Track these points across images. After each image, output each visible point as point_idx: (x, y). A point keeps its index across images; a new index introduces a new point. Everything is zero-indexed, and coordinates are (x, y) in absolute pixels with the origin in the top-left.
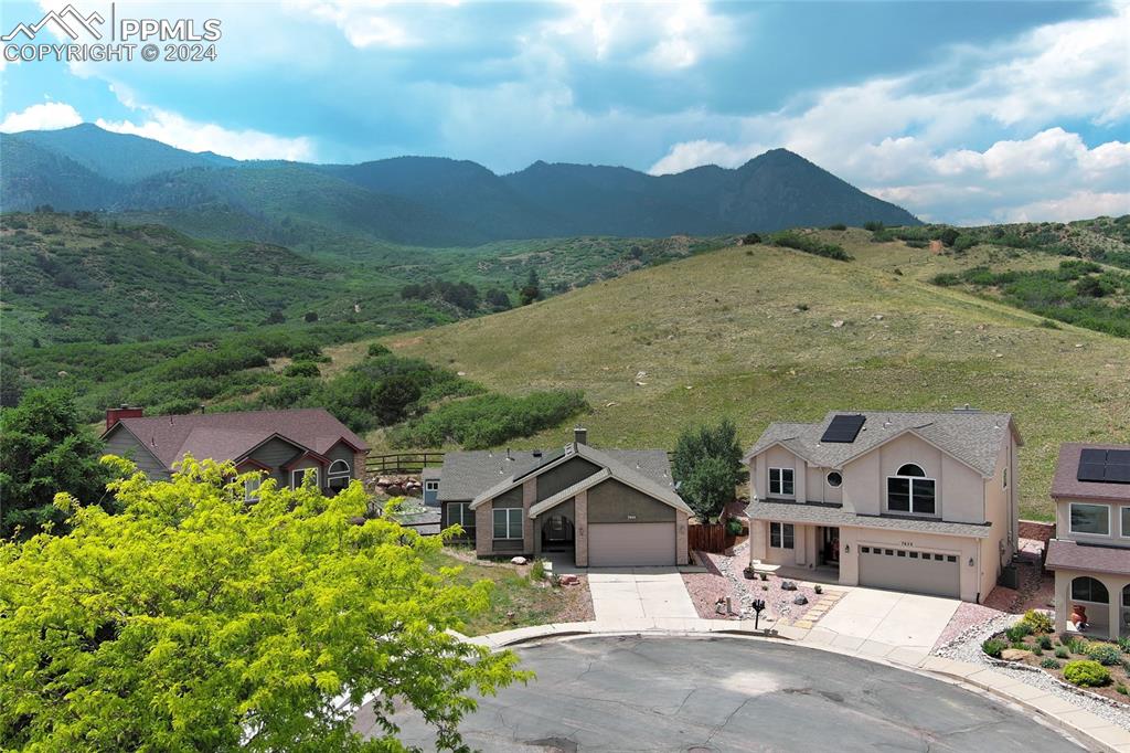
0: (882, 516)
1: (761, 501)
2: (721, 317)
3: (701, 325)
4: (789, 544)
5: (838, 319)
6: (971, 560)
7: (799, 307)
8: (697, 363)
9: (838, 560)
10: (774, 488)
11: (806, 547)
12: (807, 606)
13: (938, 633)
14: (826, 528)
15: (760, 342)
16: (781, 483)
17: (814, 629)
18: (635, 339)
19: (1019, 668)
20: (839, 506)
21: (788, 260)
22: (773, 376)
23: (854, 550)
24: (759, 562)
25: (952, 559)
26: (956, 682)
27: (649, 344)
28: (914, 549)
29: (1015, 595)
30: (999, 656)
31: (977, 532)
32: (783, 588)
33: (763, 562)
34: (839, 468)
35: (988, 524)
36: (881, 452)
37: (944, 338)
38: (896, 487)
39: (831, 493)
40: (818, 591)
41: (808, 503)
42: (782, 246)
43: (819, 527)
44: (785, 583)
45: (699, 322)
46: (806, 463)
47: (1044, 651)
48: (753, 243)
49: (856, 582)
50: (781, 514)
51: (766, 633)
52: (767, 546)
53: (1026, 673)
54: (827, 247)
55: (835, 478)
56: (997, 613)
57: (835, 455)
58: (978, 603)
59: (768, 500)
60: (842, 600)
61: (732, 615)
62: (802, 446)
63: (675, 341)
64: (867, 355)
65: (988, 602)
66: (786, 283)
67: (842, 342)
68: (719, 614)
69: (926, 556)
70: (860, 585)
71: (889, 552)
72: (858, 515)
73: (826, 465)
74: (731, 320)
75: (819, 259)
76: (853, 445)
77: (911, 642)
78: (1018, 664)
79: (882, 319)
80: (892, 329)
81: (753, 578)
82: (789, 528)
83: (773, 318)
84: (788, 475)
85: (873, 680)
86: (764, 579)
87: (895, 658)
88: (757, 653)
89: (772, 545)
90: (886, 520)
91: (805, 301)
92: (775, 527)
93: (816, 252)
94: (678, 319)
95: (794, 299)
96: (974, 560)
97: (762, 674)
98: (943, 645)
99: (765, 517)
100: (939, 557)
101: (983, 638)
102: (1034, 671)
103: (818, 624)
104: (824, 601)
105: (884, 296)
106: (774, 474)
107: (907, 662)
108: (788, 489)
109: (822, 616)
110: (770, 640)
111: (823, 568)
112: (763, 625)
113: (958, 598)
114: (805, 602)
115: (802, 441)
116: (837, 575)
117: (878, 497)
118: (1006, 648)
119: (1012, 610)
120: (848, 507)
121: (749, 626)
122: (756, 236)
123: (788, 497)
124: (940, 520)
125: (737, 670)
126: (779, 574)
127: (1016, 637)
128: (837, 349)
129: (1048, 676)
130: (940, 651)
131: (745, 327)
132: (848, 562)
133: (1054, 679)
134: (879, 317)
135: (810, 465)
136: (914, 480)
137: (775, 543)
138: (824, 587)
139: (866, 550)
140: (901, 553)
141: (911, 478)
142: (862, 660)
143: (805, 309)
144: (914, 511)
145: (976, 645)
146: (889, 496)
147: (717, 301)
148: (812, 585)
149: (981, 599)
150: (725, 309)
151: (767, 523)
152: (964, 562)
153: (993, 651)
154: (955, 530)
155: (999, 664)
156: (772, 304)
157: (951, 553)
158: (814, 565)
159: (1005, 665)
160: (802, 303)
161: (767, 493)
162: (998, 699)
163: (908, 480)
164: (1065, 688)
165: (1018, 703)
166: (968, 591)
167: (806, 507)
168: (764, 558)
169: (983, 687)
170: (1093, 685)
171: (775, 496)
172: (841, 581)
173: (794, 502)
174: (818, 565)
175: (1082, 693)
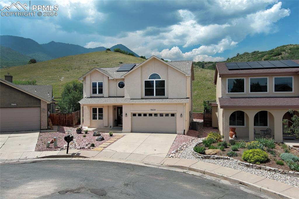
0: (142, 99)
1: (88, 98)
2: (95, 65)
3: (88, 67)
4: (101, 118)
6: (181, 114)
7: (120, 62)
10: (94, 92)
11: (108, 117)
12: (104, 141)
13: (169, 147)
16: (97, 89)
17: (103, 150)
18: (64, 70)
19: (217, 158)
20: (124, 97)
21: (118, 54)
23: (129, 115)
24: (86, 127)
25: (173, 115)
26: (185, 171)
27: (69, 71)
28: (155, 112)
29: (197, 132)
30: (204, 153)
31: (184, 101)
32: (94, 135)
33: (89, 127)
35: (189, 98)
36: (141, 68)
38: (148, 84)
39: (120, 91)
40: (111, 136)
41: (109, 97)
44: (95, 133)
46: (108, 77)
47: (225, 149)
49: (130, 130)
50: (97, 102)
51: (73, 156)
52: (91, 120)
53: (222, 161)
55: (121, 85)
56: (193, 138)
58: (184, 134)
59: (91, 97)
60: (122, 138)
61: (56, 148)
63: (78, 71)
65: (188, 134)
66: (117, 58)
68: (49, 148)
69: (161, 115)
70: (132, 132)
71: (145, 115)
72: (131, 99)
77: (156, 152)
78: (216, 156)
81: (81, 133)
82: (101, 109)
84: (101, 85)
86: (86, 133)
87: (147, 161)
88: (59, 167)
89: (93, 119)
90: (144, 100)
91: (121, 61)
92: (94, 110)
94: (80, 65)
96: (183, 115)
98: (173, 152)
99: (88, 103)
100: (167, 115)
101: (194, 146)
102: (225, 159)
103: (106, 148)
104: (113, 139)
106: (94, 85)
107: (154, 163)
108: (101, 91)
109: (109, 145)
111: (115, 127)
112: (71, 152)
113: (176, 133)
114: (102, 139)
115: (109, 72)
116: (122, 129)
117: (141, 89)
118: (205, 150)
119: (199, 137)
120: (127, 96)
121: (64, 153)
123: (101, 95)
124: (167, 98)
126: (94, 131)
127: (208, 144)
129: (234, 161)
130: (173, 155)
132: (126, 121)
133: (239, 161)
135: (110, 78)
136: (156, 81)
137: (94, 118)
138: (114, 134)
139: (134, 115)
140: (151, 115)
141: (155, 80)
142: (127, 164)
144: (156, 95)
146: (145, 89)
147: (94, 61)
148: (108, 134)
149: (186, 132)
150: (97, 63)
151: (91, 109)
152: (178, 116)
153: (200, 151)
154: (174, 101)
155: (205, 158)
156: (112, 62)
157: (173, 112)
158: (112, 126)
159: (208, 158)
160: (121, 62)
161: (91, 93)
162: (213, 178)
163: (153, 81)
164: (248, 166)
165: (226, 179)
166: (180, 130)
167: (108, 98)
168: (89, 125)
169: (201, 172)
170: (262, 162)
171: (95, 95)
172: (123, 131)
173: (103, 97)
174: (113, 127)
175: (260, 168)
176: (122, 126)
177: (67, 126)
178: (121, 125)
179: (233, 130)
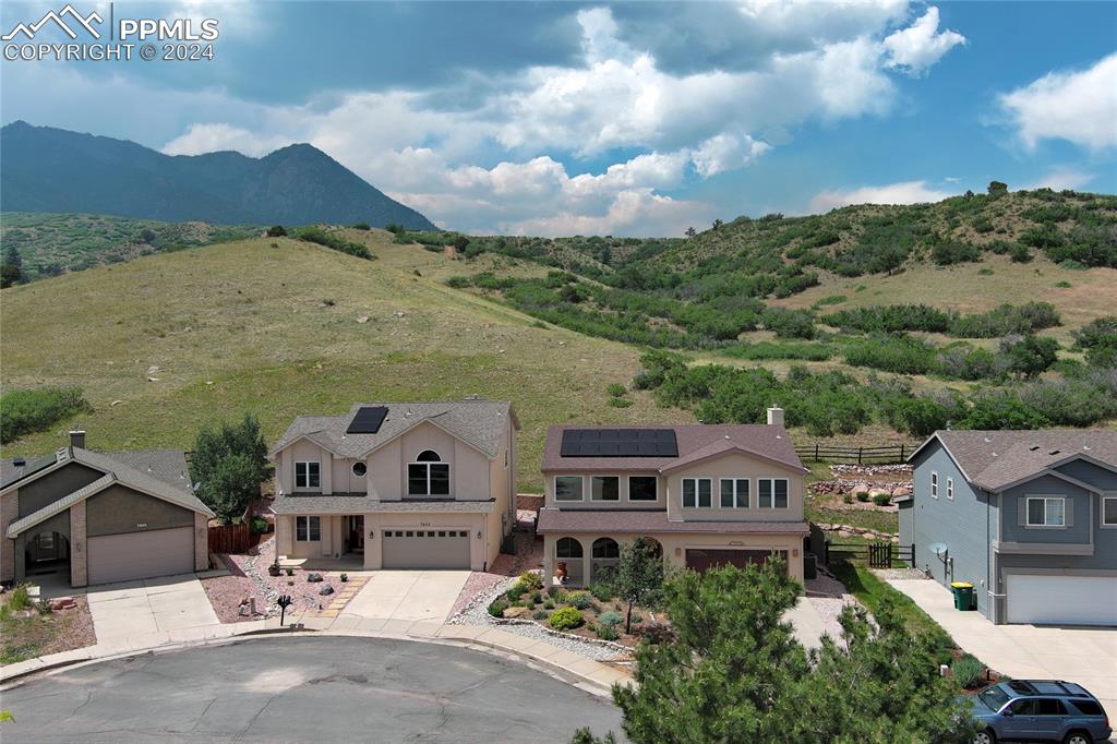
0: (404, 500)
1: (287, 496)
2: (243, 308)
3: (222, 318)
4: (316, 537)
5: (363, 315)
6: (479, 534)
8: (219, 357)
9: (363, 547)
10: (301, 482)
11: (332, 538)
12: (333, 595)
13: (452, 603)
14: (351, 517)
15: (286, 336)
16: (307, 477)
17: (340, 616)
18: (146, 331)
19: (517, 623)
20: (364, 494)
21: (314, 255)
22: (300, 370)
23: (378, 535)
24: (285, 557)
25: (463, 534)
26: (467, 645)
27: (163, 336)
28: (431, 529)
29: (514, 560)
30: (501, 616)
31: (483, 508)
32: (309, 580)
33: (289, 557)
34: (364, 458)
35: (493, 500)
36: (402, 441)
37: (457, 335)
38: (416, 472)
39: (357, 482)
40: (344, 579)
41: (334, 494)
42: (308, 240)
43: (345, 517)
44: (311, 575)
45: (221, 313)
46: (332, 454)
47: (536, 606)
48: (278, 235)
49: (379, 566)
50: (307, 507)
51: (292, 628)
52: (293, 541)
54: (352, 245)
55: (360, 468)
56: (500, 578)
57: (361, 445)
58: (485, 571)
59: (294, 495)
60: (367, 585)
61: (256, 615)
62: (328, 438)
63: (194, 334)
64: (389, 350)
65: (493, 570)
66: (312, 278)
67: (367, 338)
68: (243, 616)
69: (442, 534)
70: (384, 568)
71: (410, 534)
72: (381, 502)
73: (352, 456)
74: (255, 313)
75: (344, 256)
76: (377, 435)
77: (429, 615)
78: (516, 620)
79: (403, 316)
80: (412, 326)
81: (278, 575)
82: (316, 520)
83: (298, 312)
84: (315, 468)
85: (394, 656)
86: (290, 574)
87: (414, 632)
88: (284, 649)
89: (298, 539)
90: (407, 504)
91: (330, 296)
92: (301, 520)
93: (341, 249)
94: (196, 310)
95: (321, 294)
96: (482, 533)
97: (289, 669)
98: (456, 613)
99: (291, 512)
100: (453, 534)
101: (488, 602)
102: (527, 624)
103: (344, 611)
104: (349, 588)
105: (405, 295)
106: (300, 468)
107: (425, 634)
108: (315, 481)
109: (347, 603)
110: (295, 634)
111: (348, 556)
112: (288, 621)
113: (470, 569)
114: (331, 591)
115: (328, 433)
116: (361, 561)
117: (399, 482)
118: (507, 607)
119: (512, 574)
120: (373, 495)
121: (275, 623)
122: (280, 228)
123: (314, 489)
124: (454, 500)
125: (262, 669)
126: (305, 567)
127: (514, 596)
128: (361, 343)
129: (539, 626)
130: (455, 620)
131: (270, 321)
132: (372, 547)
133: (543, 628)
134: (400, 314)
135: (336, 457)
136: (431, 465)
137: (301, 537)
138: (349, 575)
139: (389, 534)
140: (420, 534)
141: (428, 463)
142: (384, 639)
143: (331, 304)
144: (431, 493)
145: (483, 609)
146: (410, 481)
147: (240, 292)
148: (338, 574)
149: (488, 567)
150: (249, 301)
151: (293, 518)
152: (473, 535)
153: (497, 612)
154: (466, 507)
155: (501, 623)
156: (298, 298)
157: (464, 529)
158: (340, 555)
159: (506, 623)
160: (328, 298)
161: (293, 487)
162: (501, 654)
163: (426, 466)
164: (551, 634)
165: (516, 653)
166: (476, 562)
167: (332, 498)
168: (290, 553)
169: (488, 645)
170: (572, 627)
171: (301, 489)
172: (365, 566)
173: (320, 494)
174: (344, 554)
175: (564, 636)
176: (362, 553)
177: (235, 553)
178: (359, 550)
179: (563, 567)
